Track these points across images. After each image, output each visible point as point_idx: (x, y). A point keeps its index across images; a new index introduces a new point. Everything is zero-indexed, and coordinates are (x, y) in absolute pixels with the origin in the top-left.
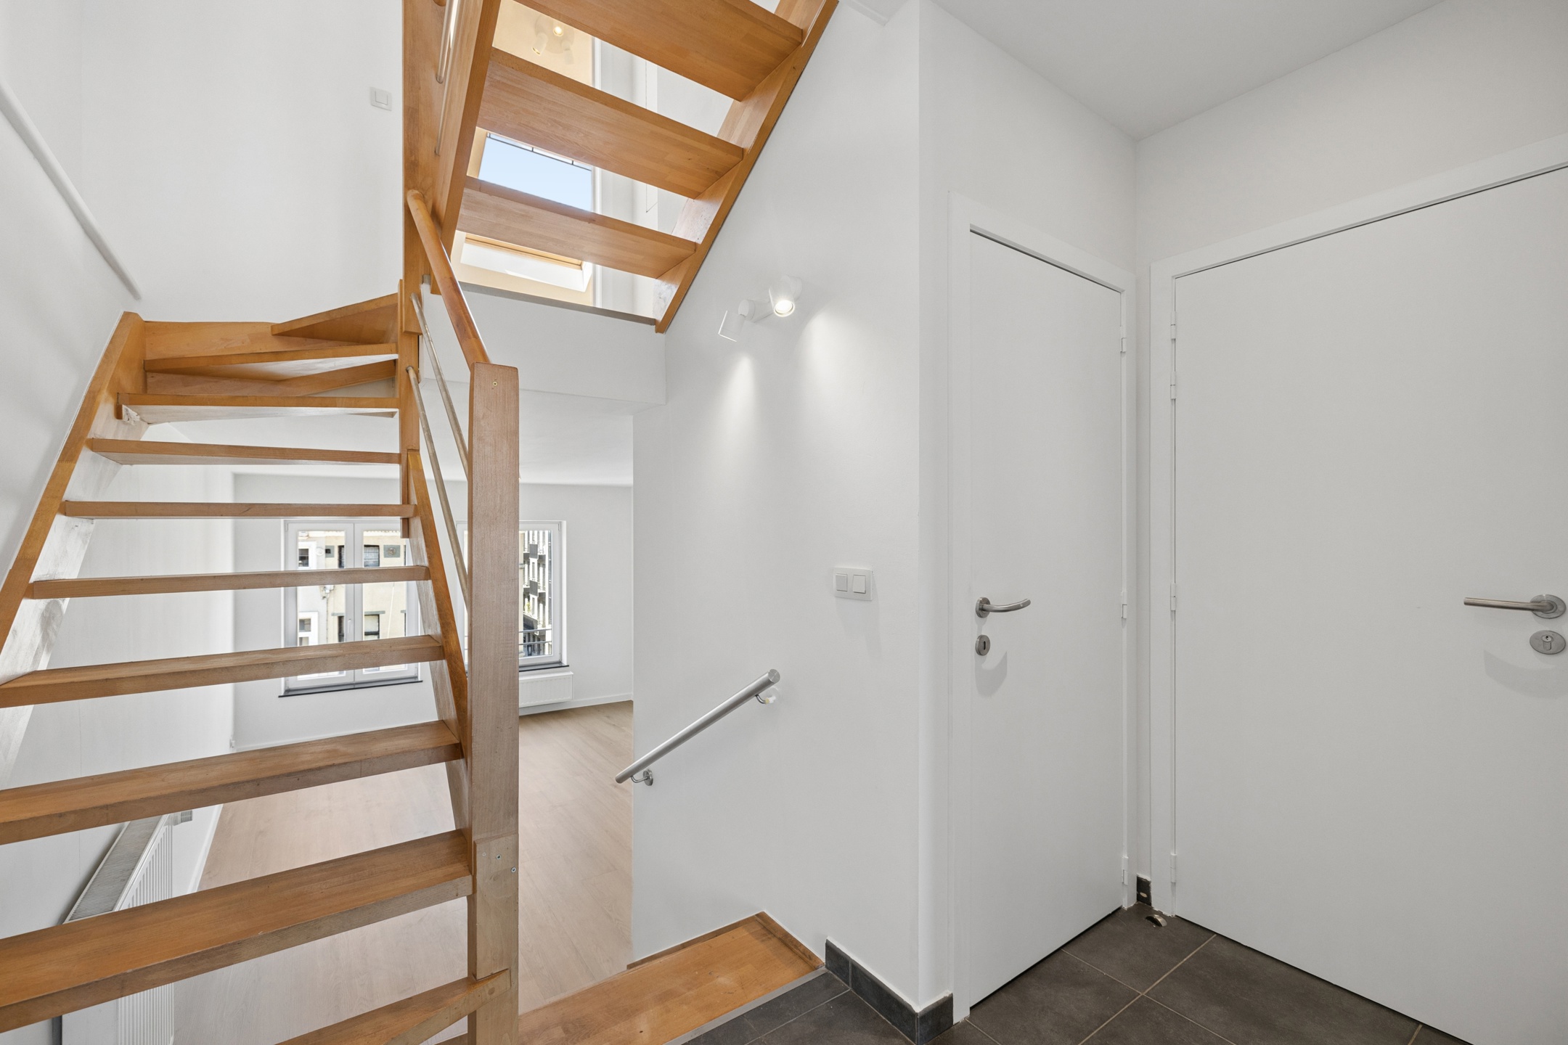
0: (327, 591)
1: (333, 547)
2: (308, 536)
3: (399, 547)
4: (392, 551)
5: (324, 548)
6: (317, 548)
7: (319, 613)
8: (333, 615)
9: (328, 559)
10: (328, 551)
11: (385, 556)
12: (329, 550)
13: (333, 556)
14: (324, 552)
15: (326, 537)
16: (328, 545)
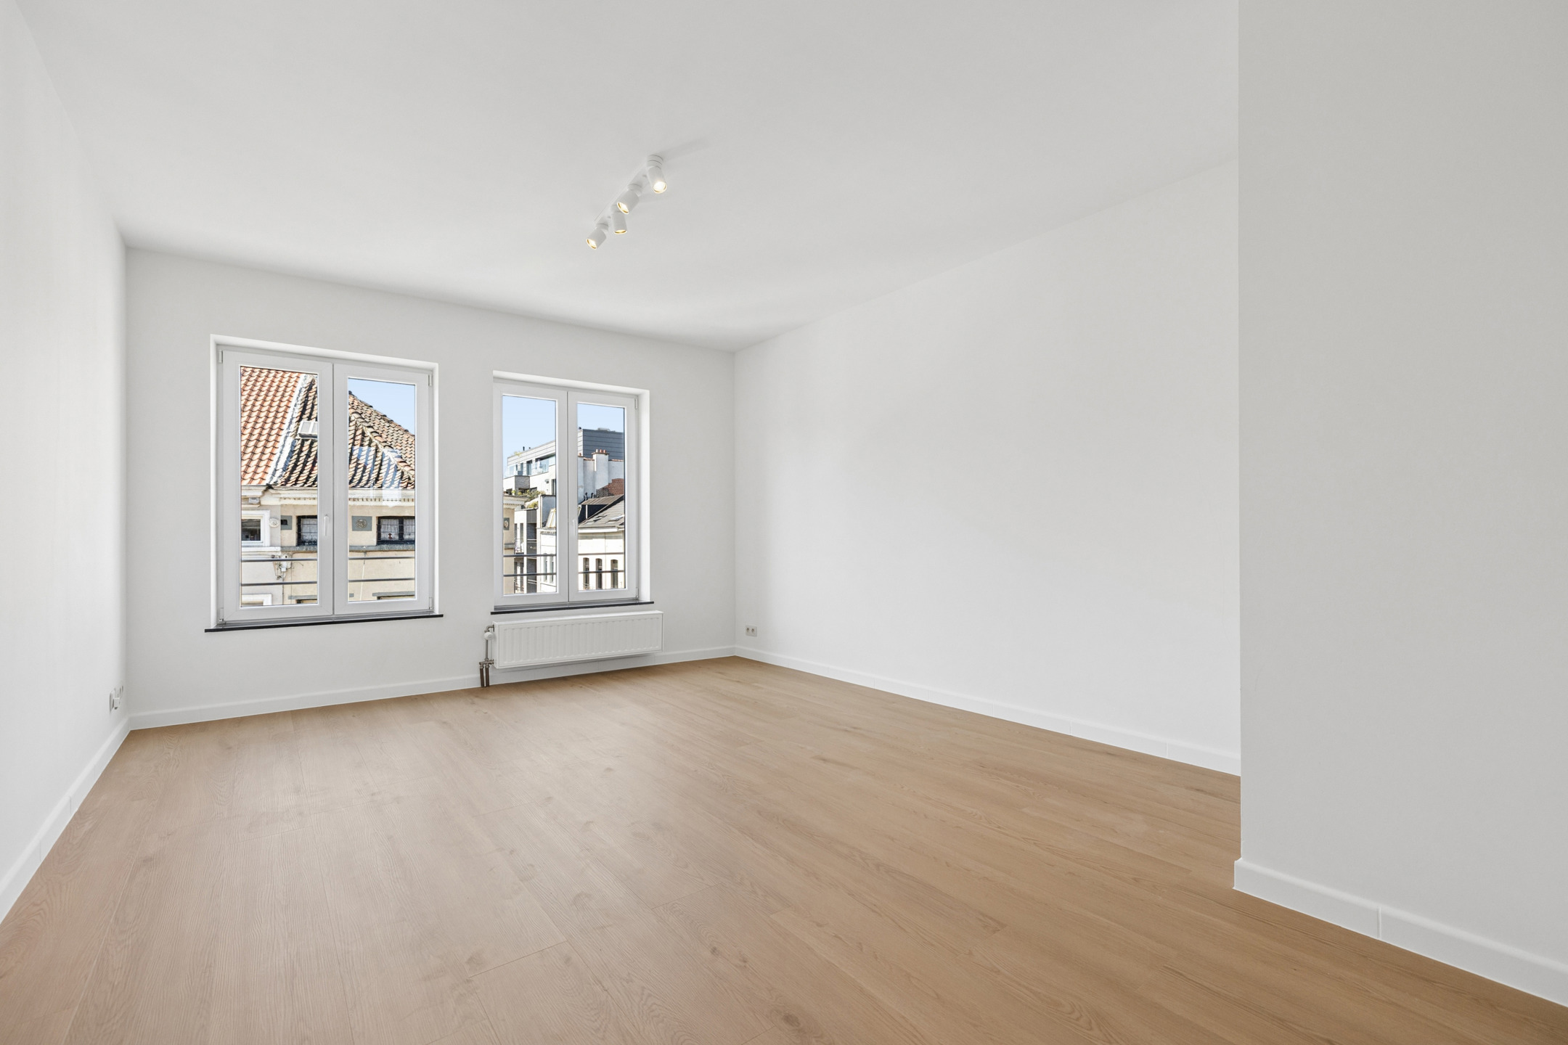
0: (284, 570)
1: (291, 517)
2: (259, 503)
3: (371, 518)
4: (363, 523)
5: (280, 519)
6: (271, 518)
7: (272, 596)
8: (290, 598)
9: (285, 531)
10: (284, 522)
11: (353, 530)
12: (286, 521)
13: (291, 529)
14: (279, 523)
15: (282, 505)
16: (284, 514)
